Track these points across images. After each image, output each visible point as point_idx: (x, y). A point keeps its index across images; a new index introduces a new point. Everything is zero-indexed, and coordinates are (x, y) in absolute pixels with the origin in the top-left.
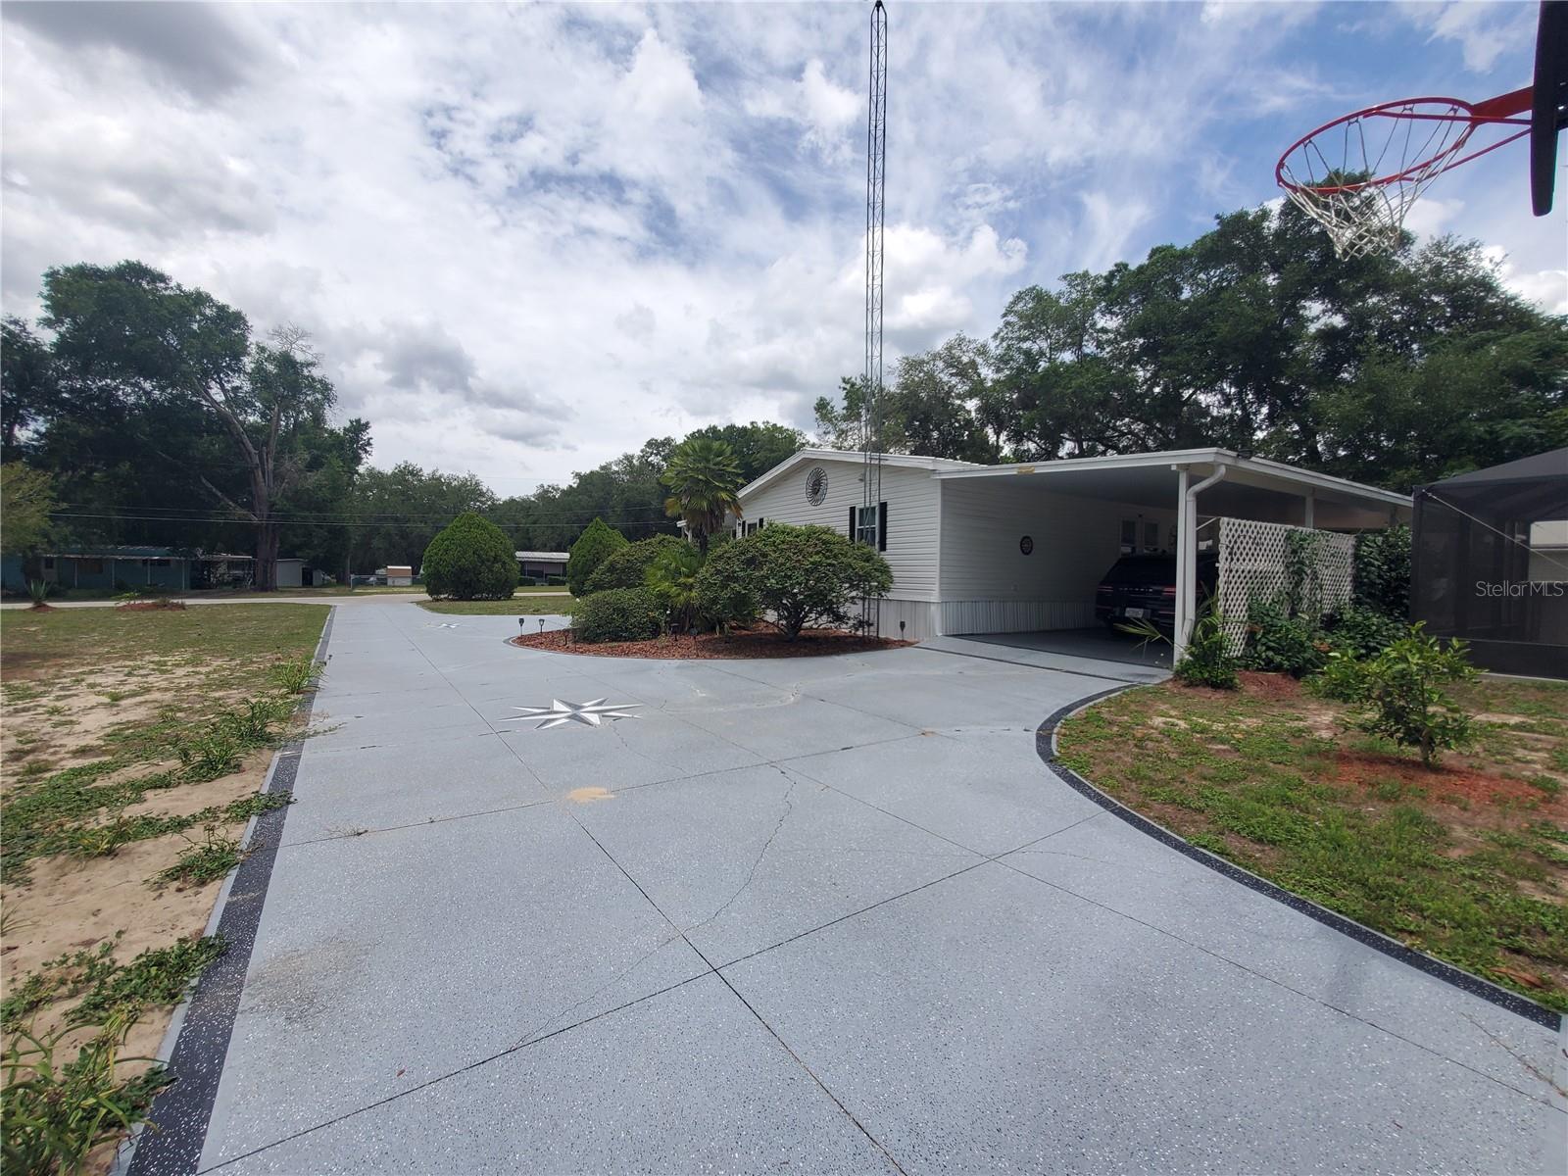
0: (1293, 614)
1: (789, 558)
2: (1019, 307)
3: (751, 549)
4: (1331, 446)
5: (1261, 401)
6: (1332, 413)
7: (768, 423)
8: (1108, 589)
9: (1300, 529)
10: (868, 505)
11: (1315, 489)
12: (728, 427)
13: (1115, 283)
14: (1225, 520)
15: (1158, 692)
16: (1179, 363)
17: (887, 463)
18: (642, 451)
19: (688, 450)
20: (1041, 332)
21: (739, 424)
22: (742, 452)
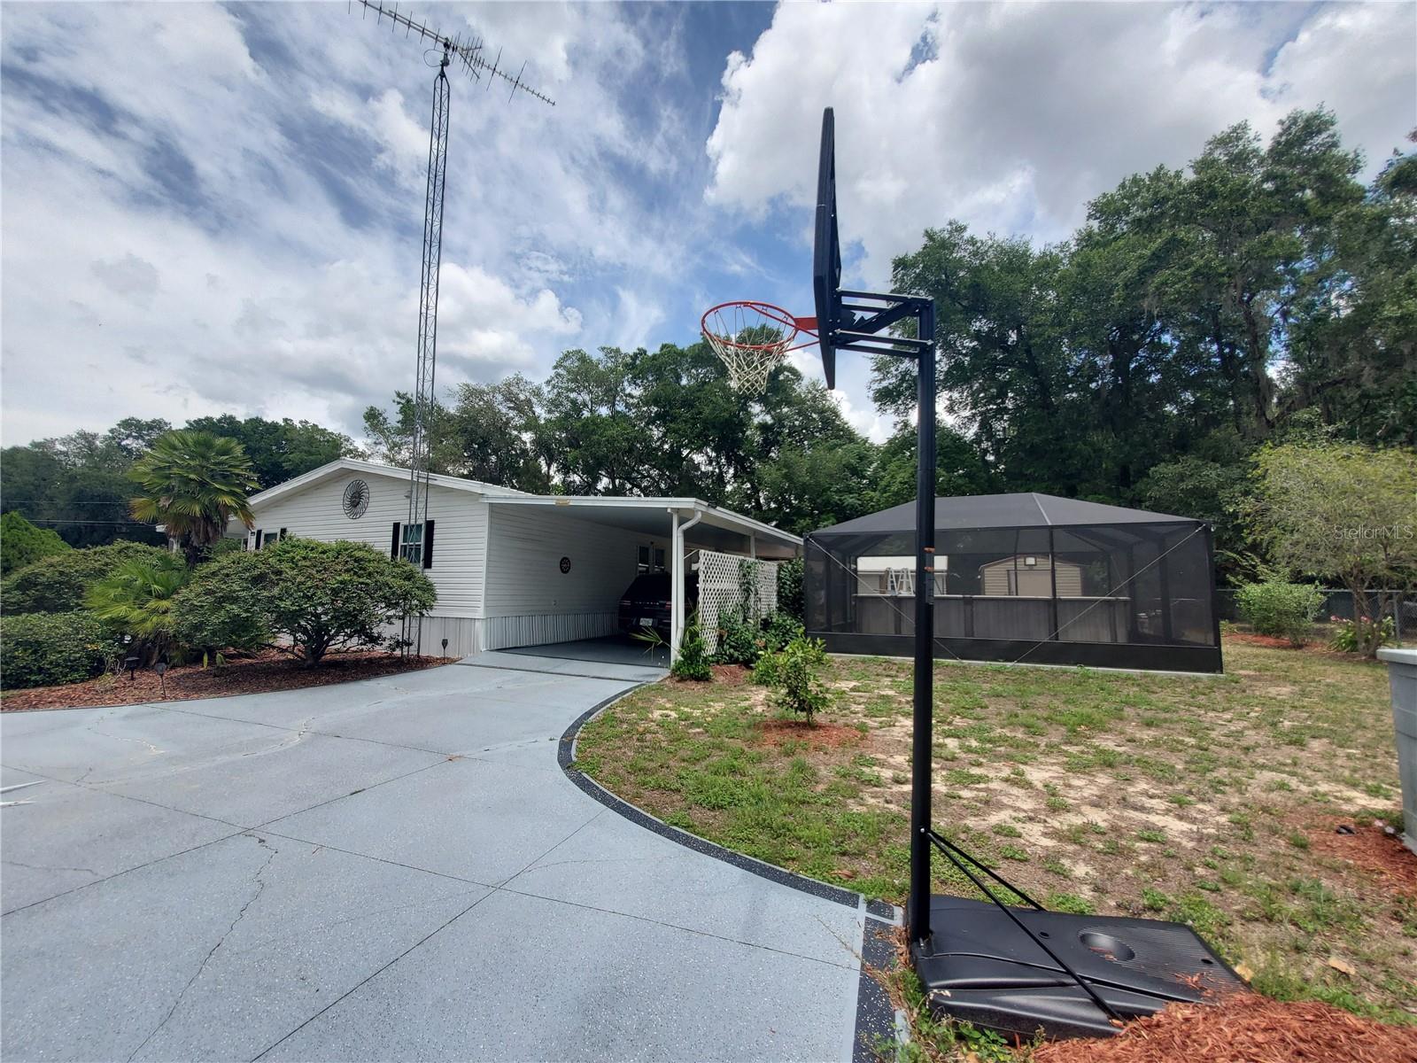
0: (745, 620)
1: (310, 577)
2: (567, 364)
3: (260, 565)
4: (768, 500)
5: (729, 464)
6: (767, 479)
7: (306, 422)
8: (627, 603)
9: (747, 559)
10: (413, 522)
11: (755, 531)
12: (251, 420)
13: (638, 362)
14: (702, 551)
15: (659, 689)
16: (680, 429)
17: (435, 483)
18: (112, 431)
19: (176, 442)
20: (585, 387)
21: (268, 419)
22: (271, 450)
